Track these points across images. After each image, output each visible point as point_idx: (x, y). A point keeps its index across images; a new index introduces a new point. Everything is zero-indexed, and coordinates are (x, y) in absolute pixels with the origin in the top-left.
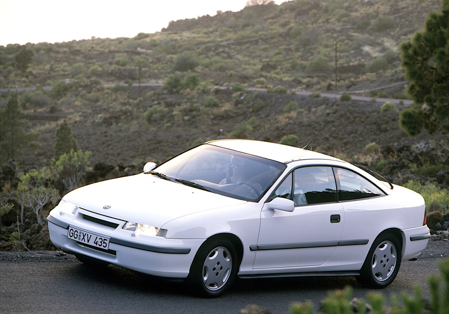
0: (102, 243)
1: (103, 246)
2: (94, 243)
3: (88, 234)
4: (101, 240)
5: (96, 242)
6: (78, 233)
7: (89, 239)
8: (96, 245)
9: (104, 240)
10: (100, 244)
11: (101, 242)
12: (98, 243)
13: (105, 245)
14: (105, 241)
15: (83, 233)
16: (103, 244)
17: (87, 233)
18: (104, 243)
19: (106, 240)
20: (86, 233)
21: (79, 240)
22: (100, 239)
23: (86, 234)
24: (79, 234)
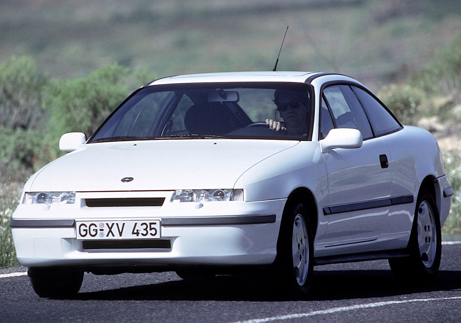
0: (148, 229)
1: (151, 234)
2: (133, 233)
3: (117, 224)
4: (145, 226)
5: (135, 231)
6: (96, 226)
7: (121, 231)
8: (138, 235)
9: (151, 224)
10: (145, 232)
11: (146, 229)
12: (139, 232)
13: (153, 232)
14: (153, 226)
15: (107, 224)
16: (150, 232)
17: (115, 222)
18: (151, 229)
19: (155, 223)
20: (113, 222)
21: (103, 237)
22: (142, 224)
23: (113, 224)
24: (98, 228)
